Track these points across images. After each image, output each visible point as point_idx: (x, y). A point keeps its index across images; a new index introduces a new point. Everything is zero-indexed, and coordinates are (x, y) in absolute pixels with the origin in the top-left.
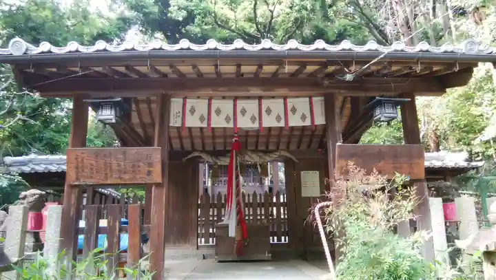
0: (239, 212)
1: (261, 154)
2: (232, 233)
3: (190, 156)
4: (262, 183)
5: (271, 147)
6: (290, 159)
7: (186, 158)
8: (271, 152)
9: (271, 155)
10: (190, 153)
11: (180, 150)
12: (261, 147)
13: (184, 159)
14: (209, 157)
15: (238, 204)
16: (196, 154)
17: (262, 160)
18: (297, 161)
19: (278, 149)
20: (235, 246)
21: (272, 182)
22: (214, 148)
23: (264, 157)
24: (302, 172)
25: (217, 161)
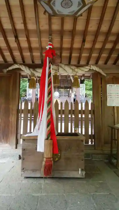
0: (50, 123)
1: (73, 67)
2: (41, 147)
3: (10, 68)
4: (69, 96)
5: (82, 62)
6: (99, 73)
7: (8, 69)
8: (82, 66)
9: (82, 69)
10: (11, 65)
11: (4, 63)
12: (74, 62)
13: (5, 71)
14: (27, 68)
15: (50, 113)
16: (16, 66)
17: (75, 73)
18: (105, 75)
19: (87, 64)
20: (44, 163)
21: (75, 96)
22: (33, 62)
23: (76, 70)
24: (108, 86)
25: (35, 72)
